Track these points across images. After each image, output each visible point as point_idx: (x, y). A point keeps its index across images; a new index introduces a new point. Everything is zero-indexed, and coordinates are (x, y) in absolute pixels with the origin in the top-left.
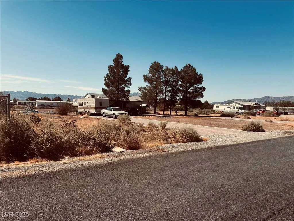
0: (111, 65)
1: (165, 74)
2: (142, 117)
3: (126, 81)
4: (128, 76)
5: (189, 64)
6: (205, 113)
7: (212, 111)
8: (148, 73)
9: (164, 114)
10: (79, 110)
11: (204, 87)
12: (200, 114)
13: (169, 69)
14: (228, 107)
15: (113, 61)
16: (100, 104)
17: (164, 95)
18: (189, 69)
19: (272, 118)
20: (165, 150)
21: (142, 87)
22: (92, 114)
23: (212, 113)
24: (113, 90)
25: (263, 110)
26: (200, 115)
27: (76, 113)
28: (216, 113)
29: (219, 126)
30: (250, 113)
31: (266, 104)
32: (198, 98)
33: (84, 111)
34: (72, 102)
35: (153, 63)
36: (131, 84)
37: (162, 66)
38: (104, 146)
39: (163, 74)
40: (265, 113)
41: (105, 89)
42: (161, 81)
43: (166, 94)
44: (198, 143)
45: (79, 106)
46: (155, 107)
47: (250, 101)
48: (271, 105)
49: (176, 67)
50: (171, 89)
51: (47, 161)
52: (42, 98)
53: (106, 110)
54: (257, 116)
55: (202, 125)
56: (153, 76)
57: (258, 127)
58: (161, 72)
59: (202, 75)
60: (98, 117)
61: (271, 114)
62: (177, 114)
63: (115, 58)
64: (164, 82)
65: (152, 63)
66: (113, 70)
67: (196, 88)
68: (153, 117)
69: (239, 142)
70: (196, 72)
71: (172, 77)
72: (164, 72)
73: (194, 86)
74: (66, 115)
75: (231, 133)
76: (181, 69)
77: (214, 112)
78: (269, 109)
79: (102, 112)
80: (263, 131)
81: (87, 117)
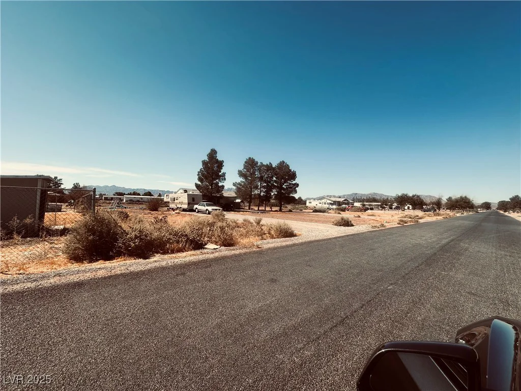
0: (205, 160)
1: (260, 170)
2: (236, 213)
3: (220, 176)
4: (222, 171)
5: (283, 161)
6: (298, 209)
7: (305, 207)
8: (243, 168)
9: (258, 209)
10: (170, 206)
11: (297, 183)
13: (264, 165)
14: (320, 203)
15: (207, 156)
16: (193, 200)
17: (259, 190)
18: (283, 166)
19: (359, 214)
20: (260, 246)
21: (236, 182)
22: (184, 210)
23: (305, 209)
24: (206, 186)
25: (352, 206)
26: (294, 211)
27: (168, 209)
28: (309, 208)
29: (311, 221)
30: (340, 208)
31: (355, 200)
32: (292, 194)
33: (176, 207)
34: (163, 197)
36: (225, 179)
37: (257, 161)
38: (197, 242)
39: (258, 170)
40: (353, 208)
41: (198, 184)
42: (256, 176)
44: (292, 238)
45: (170, 202)
46: (250, 202)
47: (340, 197)
48: (359, 201)
49: (270, 163)
50: (265, 185)
51: (135, 259)
52: (131, 193)
53: (199, 205)
54: (347, 212)
55: (296, 220)
56: (248, 171)
57: (348, 222)
58: (256, 168)
59: (295, 172)
60: (190, 213)
61: (358, 209)
62: (271, 209)
63: (209, 153)
64: (259, 178)
65: (247, 159)
66: (207, 164)
67: (290, 184)
68: (247, 213)
69: (330, 237)
70: (290, 169)
71: (267, 173)
72: (259, 167)
73: (288, 182)
74: (157, 211)
75: (323, 228)
76: (276, 166)
77: (307, 208)
78: (357, 204)
79: (194, 208)
80: (352, 225)
81: (179, 213)
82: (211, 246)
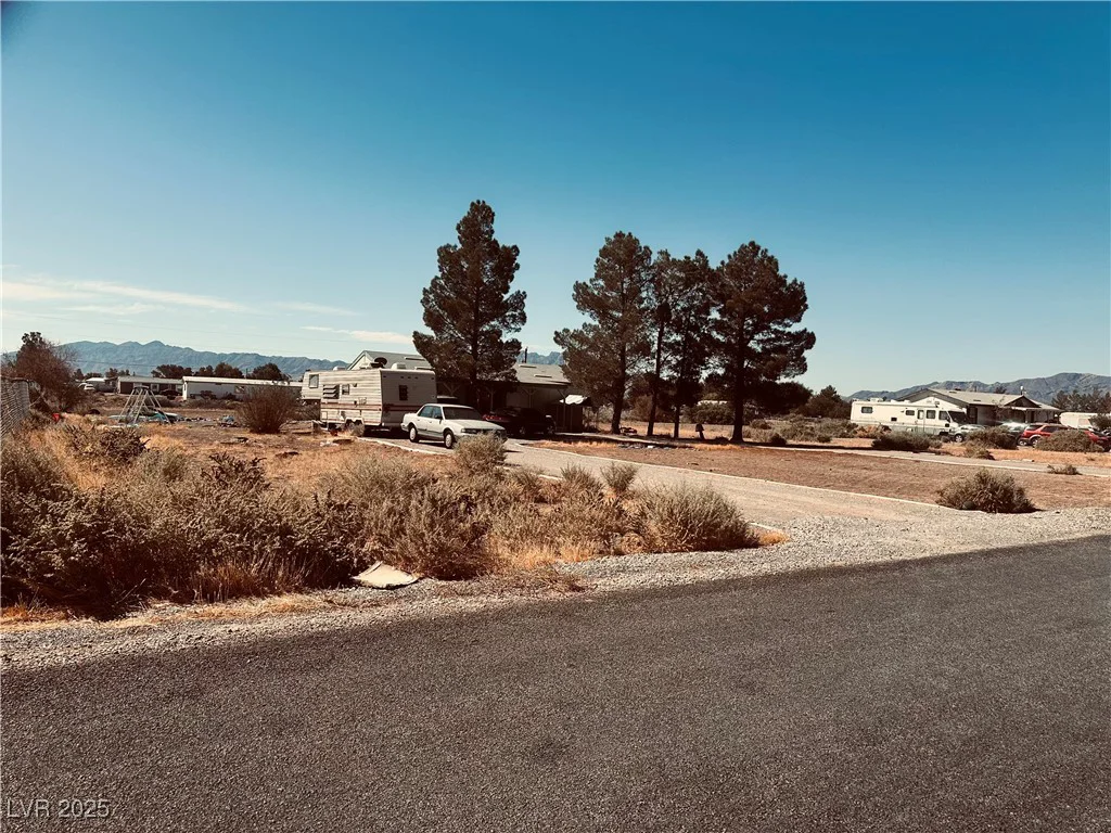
0: (448, 246)
1: (657, 283)
2: (562, 444)
3: (506, 306)
4: (514, 287)
5: (752, 244)
6: (812, 435)
7: (844, 425)
8: (593, 277)
9: (650, 434)
10: (324, 416)
11: (809, 331)
12: (793, 437)
13: (674, 260)
14: (909, 413)
15: (458, 228)
16: (400, 394)
17: (655, 361)
18: (753, 263)
19: (1077, 459)
20: (579, 584)
21: (566, 330)
22: (370, 431)
23: (843, 436)
24: (455, 342)
25: (1045, 425)
26: (795, 443)
27: (315, 425)
28: (860, 433)
29: (852, 484)
30: (993, 435)
31: (1063, 404)
32: (787, 375)
33: (342, 418)
34: (299, 384)
35: (613, 239)
36: (523, 319)
37: (647, 248)
39: (651, 281)
40: (1054, 435)
41: (426, 336)
42: (643, 306)
43: (659, 356)
45: (323, 401)
46: (620, 406)
47: (1000, 390)
48: (1083, 405)
49: (699, 253)
50: (679, 338)
52: (210, 368)
53: (419, 415)
54: (1022, 449)
55: (788, 480)
56: (610, 287)
57: (1008, 493)
58: (643, 274)
59: (802, 285)
60: (388, 442)
61: (1075, 440)
62: (701, 434)
63: (465, 220)
64: (652, 311)
65: (607, 239)
66: (457, 262)
67: (779, 335)
68: (603, 445)
69: (907, 556)
70: (781, 273)
71: (686, 293)
72: (653, 271)
73: (769, 328)
74: (273, 433)
75: (892, 516)
76: (723, 263)
77: (851, 430)
78: (1074, 420)
79: (405, 424)
80: (1028, 508)
81: (348, 442)
82: (380, 575)
